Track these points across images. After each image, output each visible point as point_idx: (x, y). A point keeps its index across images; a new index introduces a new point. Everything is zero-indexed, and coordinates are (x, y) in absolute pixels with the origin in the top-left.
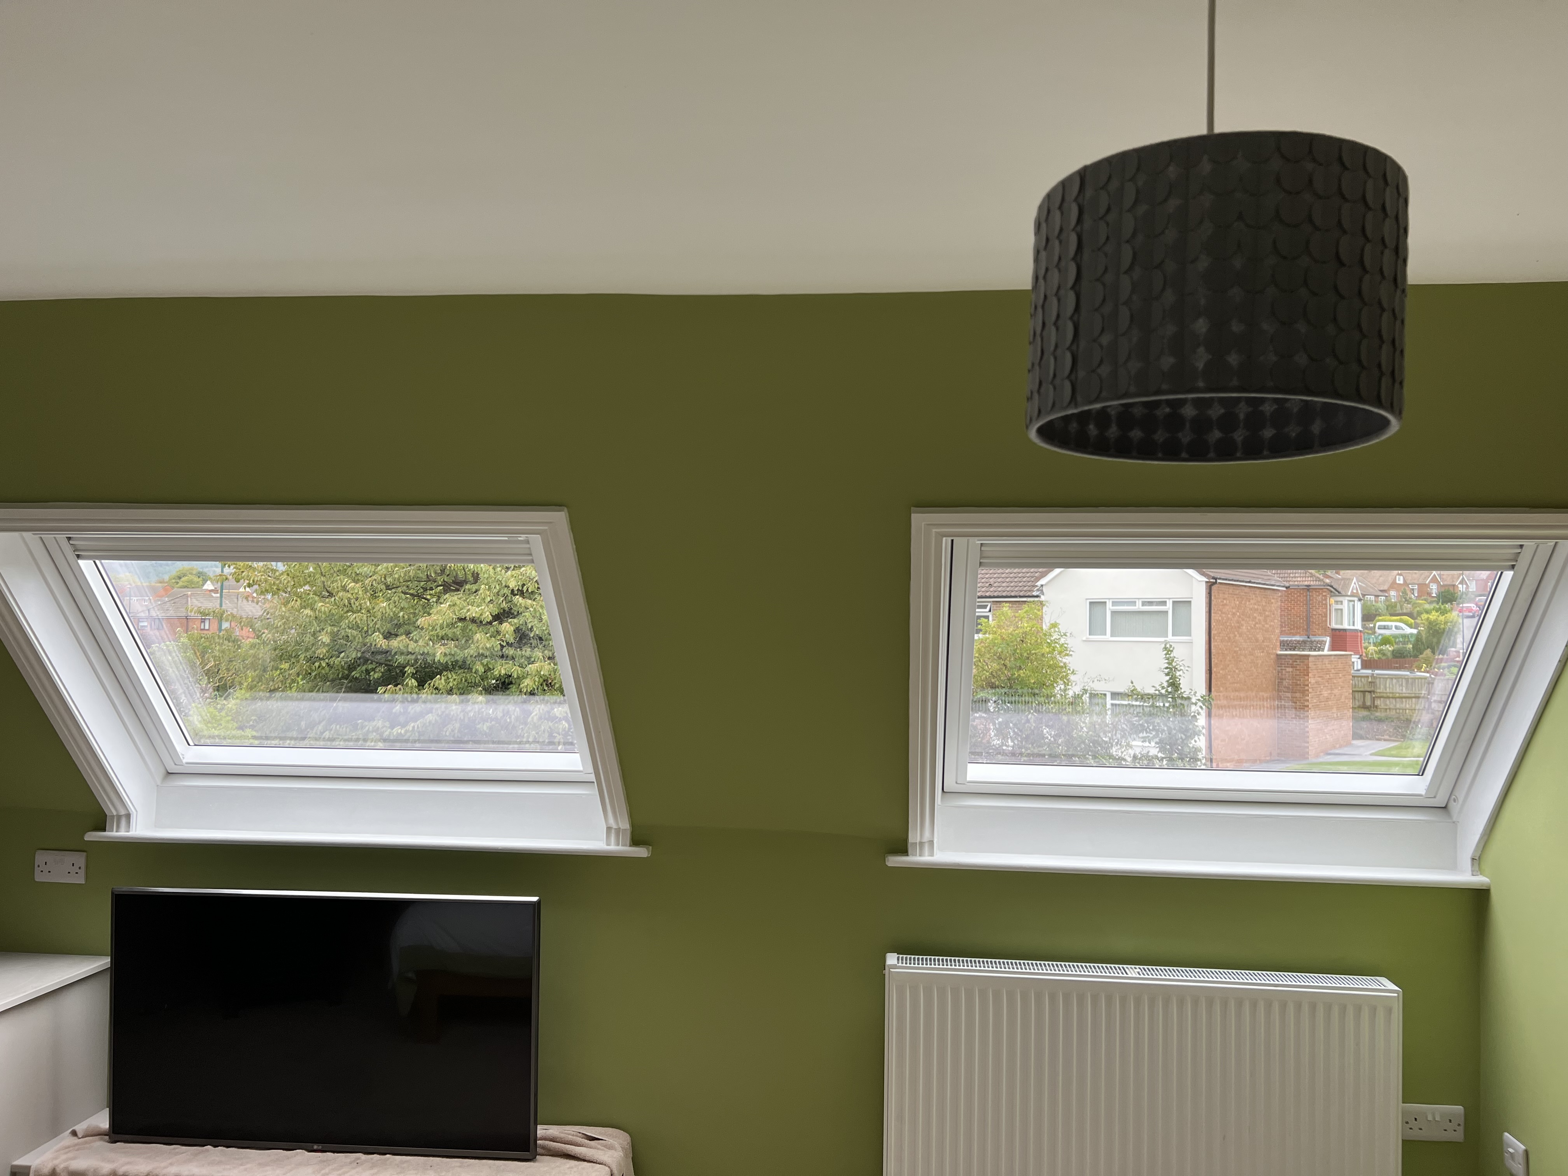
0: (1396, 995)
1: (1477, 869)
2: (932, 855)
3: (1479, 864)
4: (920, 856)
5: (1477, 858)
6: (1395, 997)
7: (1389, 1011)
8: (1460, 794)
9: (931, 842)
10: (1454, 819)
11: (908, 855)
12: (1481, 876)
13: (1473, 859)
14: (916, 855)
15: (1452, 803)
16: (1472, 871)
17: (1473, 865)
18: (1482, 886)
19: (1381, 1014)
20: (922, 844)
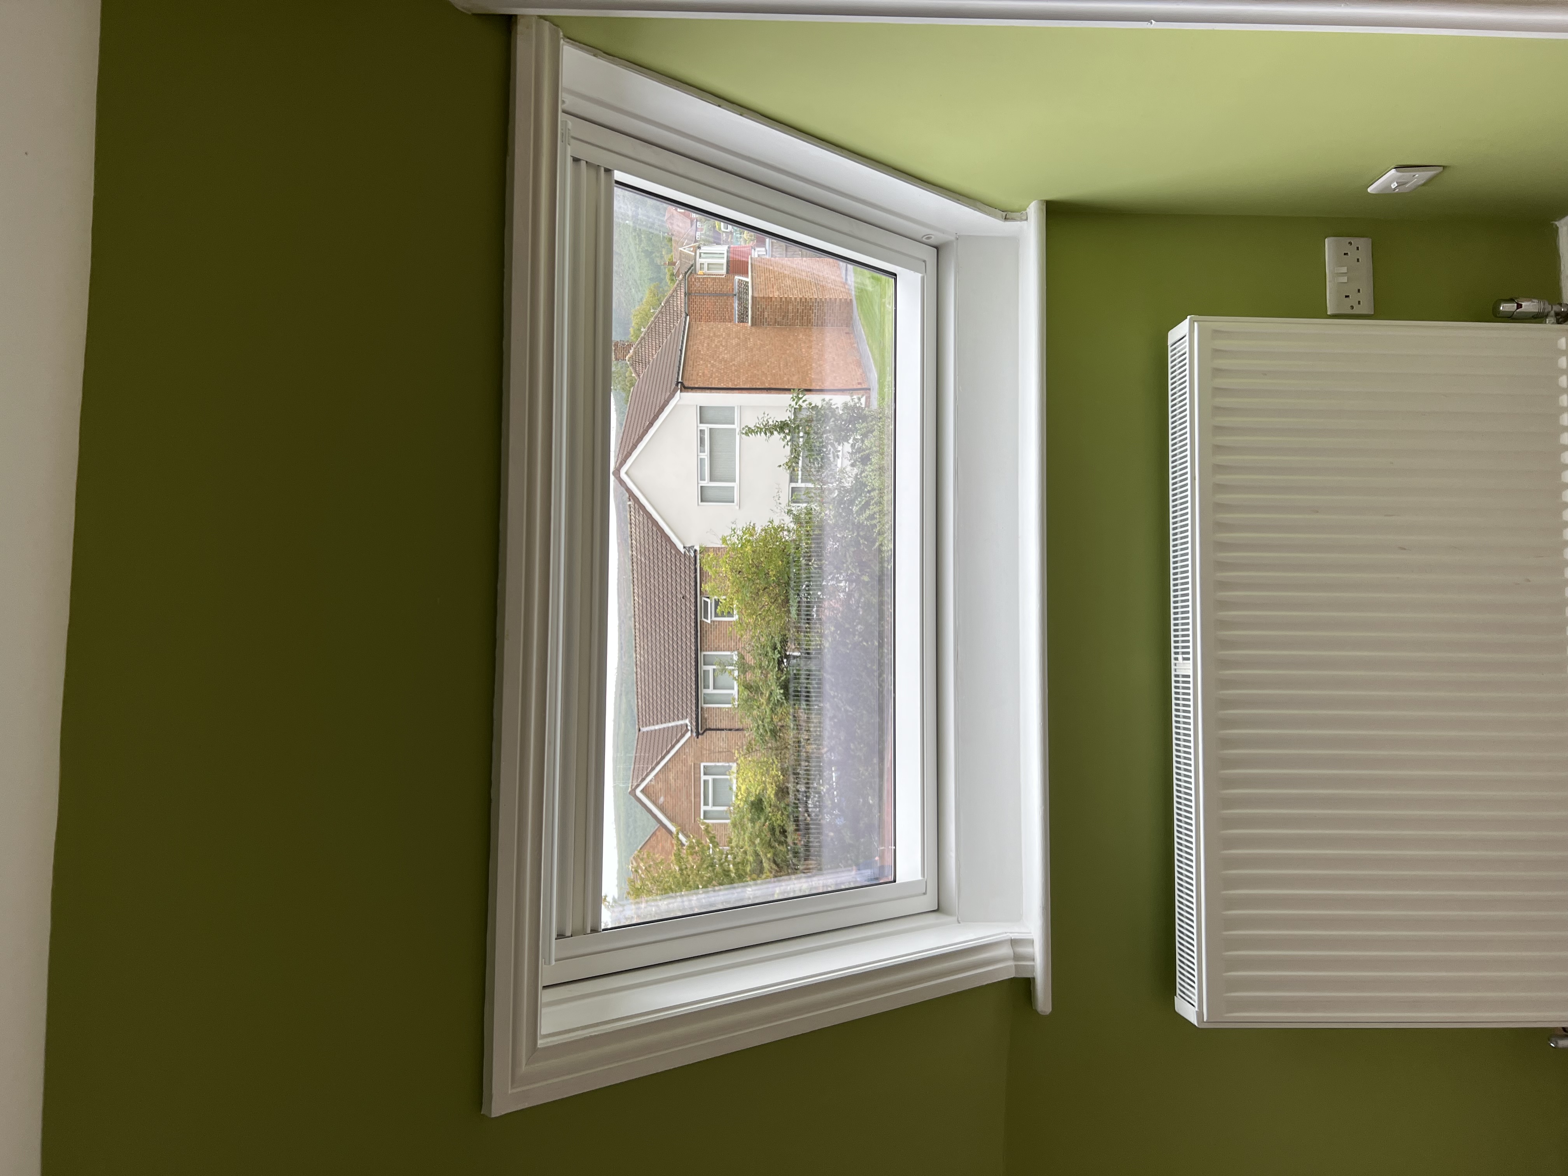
0: (1196, 324)
1: (1018, 214)
2: (1031, 942)
3: (1012, 212)
4: (1033, 960)
5: (1004, 214)
6: (1199, 326)
7: (1216, 333)
8: (920, 231)
9: (1014, 942)
10: (953, 238)
11: (1034, 978)
12: (1028, 209)
13: (1006, 219)
14: (1033, 966)
15: (932, 241)
16: (1022, 220)
17: (1013, 219)
18: (1042, 210)
19: (1221, 344)
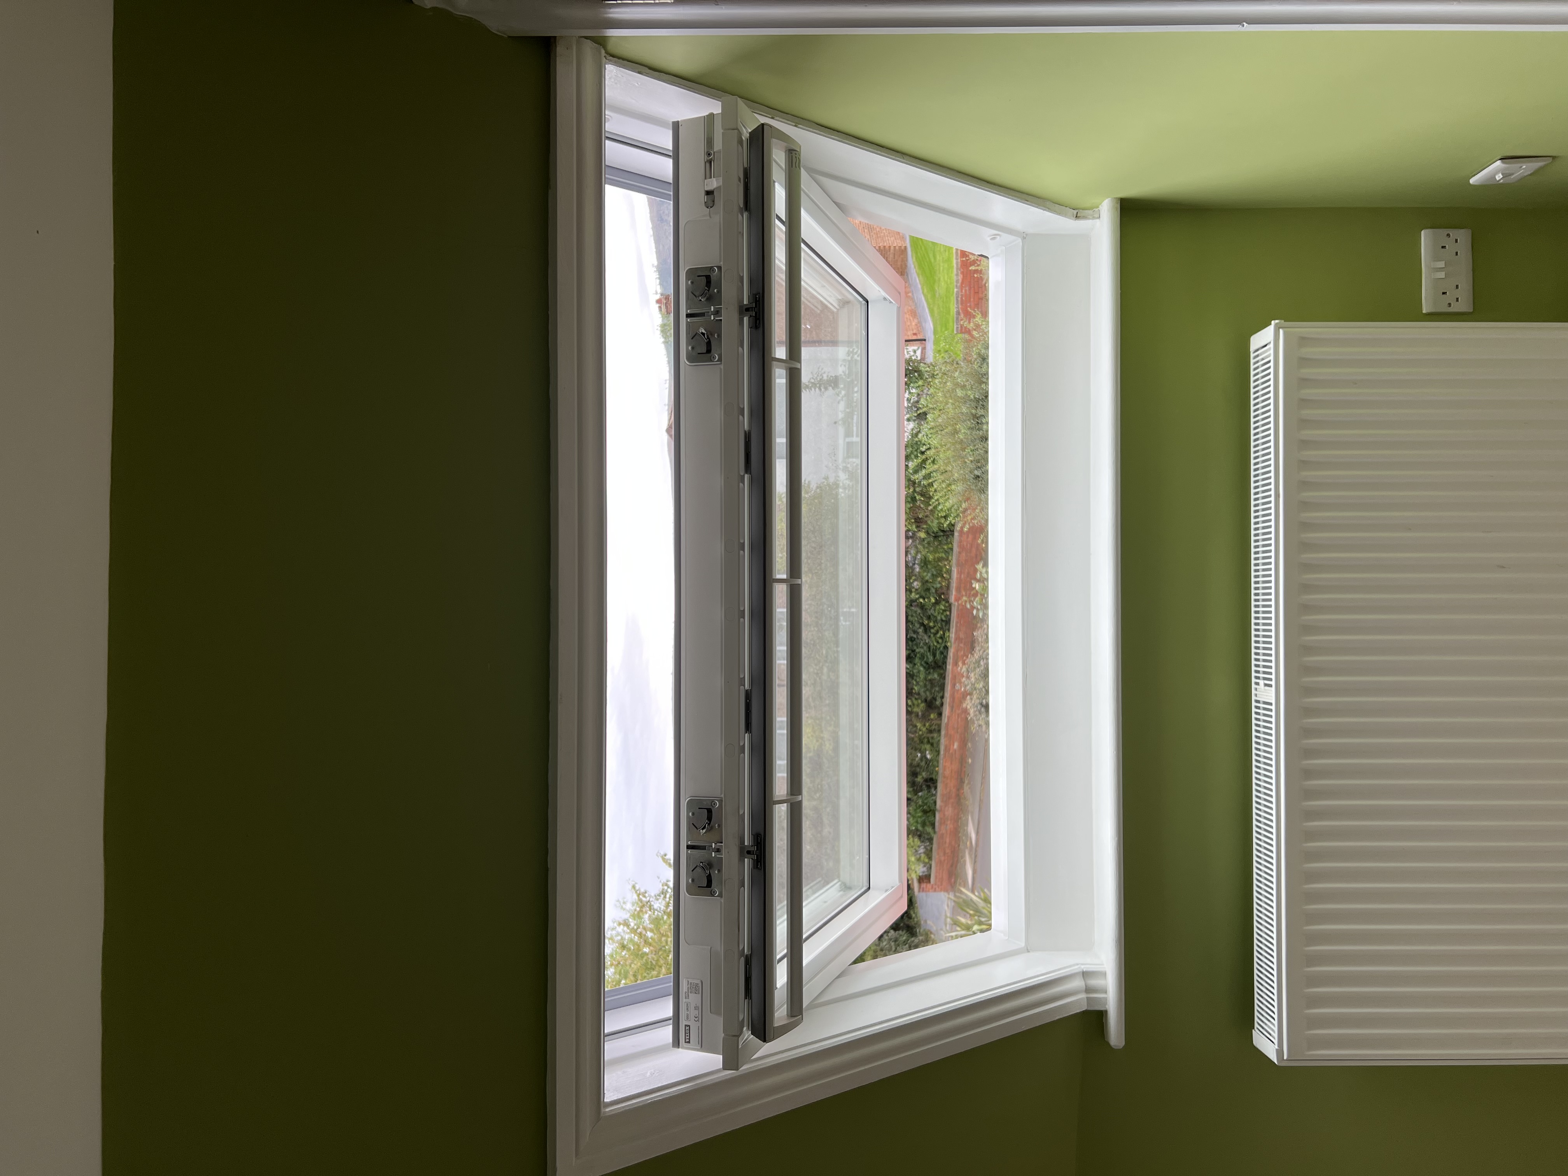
0: (1281, 331)
1: (1090, 212)
2: (1104, 974)
3: (1084, 209)
4: (1106, 992)
5: (1075, 212)
6: (1285, 333)
7: (1304, 341)
8: (984, 232)
9: (1085, 974)
11: (1106, 1011)
12: (1100, 206)
13: (1077, 217)
14: (1106, 999)
15: (997, 242)
16: (1094, 218)
17: (1085, 218)
18: (1117, 209)
19: (1309, 351)
20: (1088, 990)
